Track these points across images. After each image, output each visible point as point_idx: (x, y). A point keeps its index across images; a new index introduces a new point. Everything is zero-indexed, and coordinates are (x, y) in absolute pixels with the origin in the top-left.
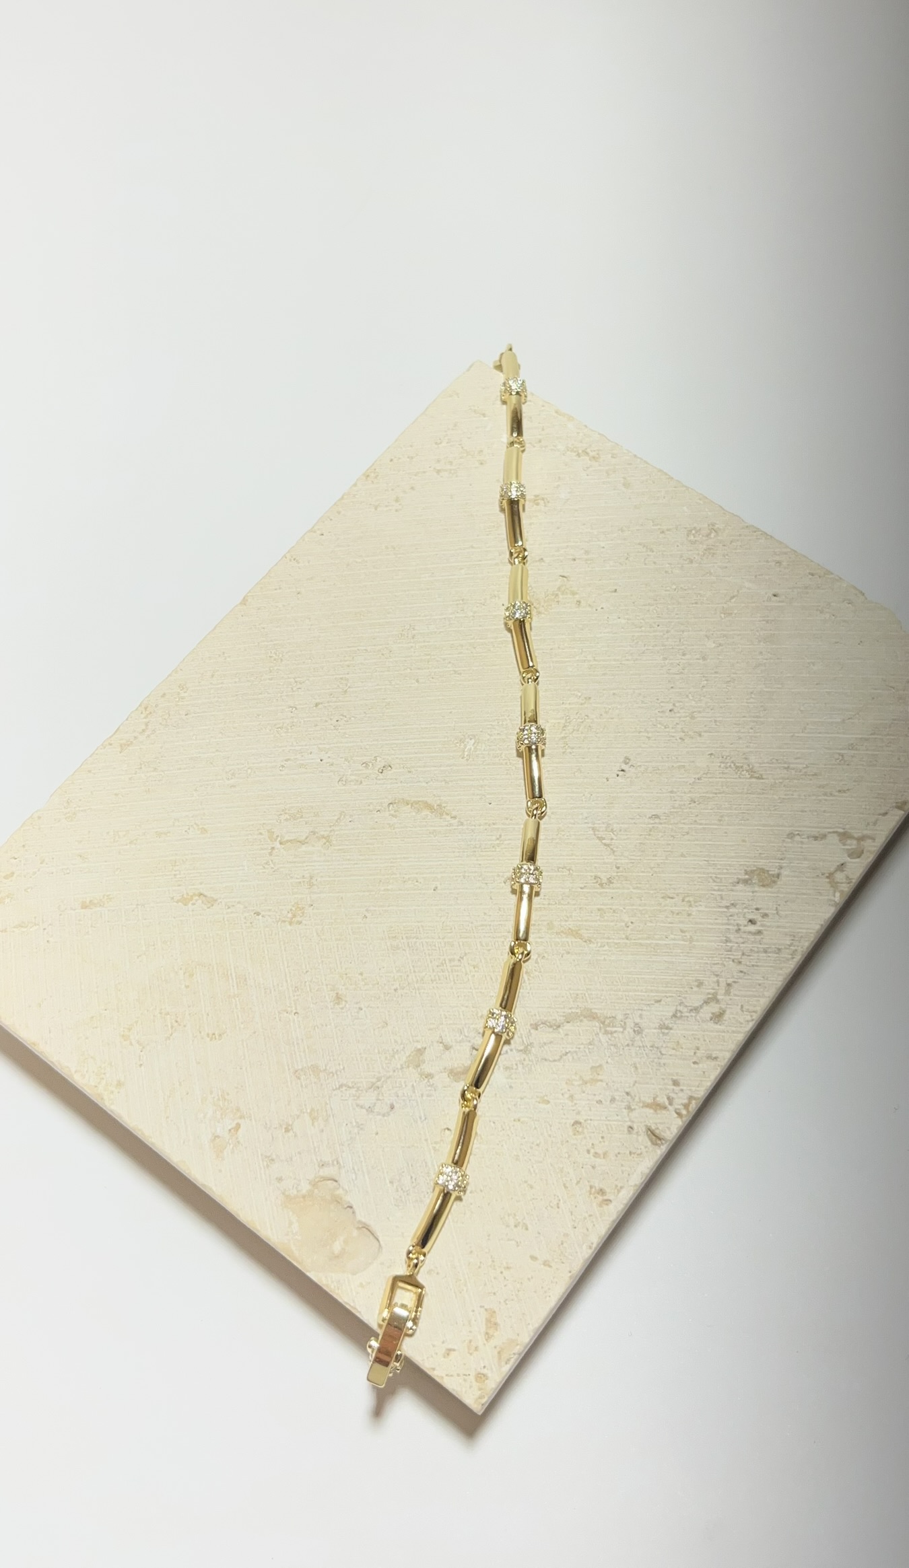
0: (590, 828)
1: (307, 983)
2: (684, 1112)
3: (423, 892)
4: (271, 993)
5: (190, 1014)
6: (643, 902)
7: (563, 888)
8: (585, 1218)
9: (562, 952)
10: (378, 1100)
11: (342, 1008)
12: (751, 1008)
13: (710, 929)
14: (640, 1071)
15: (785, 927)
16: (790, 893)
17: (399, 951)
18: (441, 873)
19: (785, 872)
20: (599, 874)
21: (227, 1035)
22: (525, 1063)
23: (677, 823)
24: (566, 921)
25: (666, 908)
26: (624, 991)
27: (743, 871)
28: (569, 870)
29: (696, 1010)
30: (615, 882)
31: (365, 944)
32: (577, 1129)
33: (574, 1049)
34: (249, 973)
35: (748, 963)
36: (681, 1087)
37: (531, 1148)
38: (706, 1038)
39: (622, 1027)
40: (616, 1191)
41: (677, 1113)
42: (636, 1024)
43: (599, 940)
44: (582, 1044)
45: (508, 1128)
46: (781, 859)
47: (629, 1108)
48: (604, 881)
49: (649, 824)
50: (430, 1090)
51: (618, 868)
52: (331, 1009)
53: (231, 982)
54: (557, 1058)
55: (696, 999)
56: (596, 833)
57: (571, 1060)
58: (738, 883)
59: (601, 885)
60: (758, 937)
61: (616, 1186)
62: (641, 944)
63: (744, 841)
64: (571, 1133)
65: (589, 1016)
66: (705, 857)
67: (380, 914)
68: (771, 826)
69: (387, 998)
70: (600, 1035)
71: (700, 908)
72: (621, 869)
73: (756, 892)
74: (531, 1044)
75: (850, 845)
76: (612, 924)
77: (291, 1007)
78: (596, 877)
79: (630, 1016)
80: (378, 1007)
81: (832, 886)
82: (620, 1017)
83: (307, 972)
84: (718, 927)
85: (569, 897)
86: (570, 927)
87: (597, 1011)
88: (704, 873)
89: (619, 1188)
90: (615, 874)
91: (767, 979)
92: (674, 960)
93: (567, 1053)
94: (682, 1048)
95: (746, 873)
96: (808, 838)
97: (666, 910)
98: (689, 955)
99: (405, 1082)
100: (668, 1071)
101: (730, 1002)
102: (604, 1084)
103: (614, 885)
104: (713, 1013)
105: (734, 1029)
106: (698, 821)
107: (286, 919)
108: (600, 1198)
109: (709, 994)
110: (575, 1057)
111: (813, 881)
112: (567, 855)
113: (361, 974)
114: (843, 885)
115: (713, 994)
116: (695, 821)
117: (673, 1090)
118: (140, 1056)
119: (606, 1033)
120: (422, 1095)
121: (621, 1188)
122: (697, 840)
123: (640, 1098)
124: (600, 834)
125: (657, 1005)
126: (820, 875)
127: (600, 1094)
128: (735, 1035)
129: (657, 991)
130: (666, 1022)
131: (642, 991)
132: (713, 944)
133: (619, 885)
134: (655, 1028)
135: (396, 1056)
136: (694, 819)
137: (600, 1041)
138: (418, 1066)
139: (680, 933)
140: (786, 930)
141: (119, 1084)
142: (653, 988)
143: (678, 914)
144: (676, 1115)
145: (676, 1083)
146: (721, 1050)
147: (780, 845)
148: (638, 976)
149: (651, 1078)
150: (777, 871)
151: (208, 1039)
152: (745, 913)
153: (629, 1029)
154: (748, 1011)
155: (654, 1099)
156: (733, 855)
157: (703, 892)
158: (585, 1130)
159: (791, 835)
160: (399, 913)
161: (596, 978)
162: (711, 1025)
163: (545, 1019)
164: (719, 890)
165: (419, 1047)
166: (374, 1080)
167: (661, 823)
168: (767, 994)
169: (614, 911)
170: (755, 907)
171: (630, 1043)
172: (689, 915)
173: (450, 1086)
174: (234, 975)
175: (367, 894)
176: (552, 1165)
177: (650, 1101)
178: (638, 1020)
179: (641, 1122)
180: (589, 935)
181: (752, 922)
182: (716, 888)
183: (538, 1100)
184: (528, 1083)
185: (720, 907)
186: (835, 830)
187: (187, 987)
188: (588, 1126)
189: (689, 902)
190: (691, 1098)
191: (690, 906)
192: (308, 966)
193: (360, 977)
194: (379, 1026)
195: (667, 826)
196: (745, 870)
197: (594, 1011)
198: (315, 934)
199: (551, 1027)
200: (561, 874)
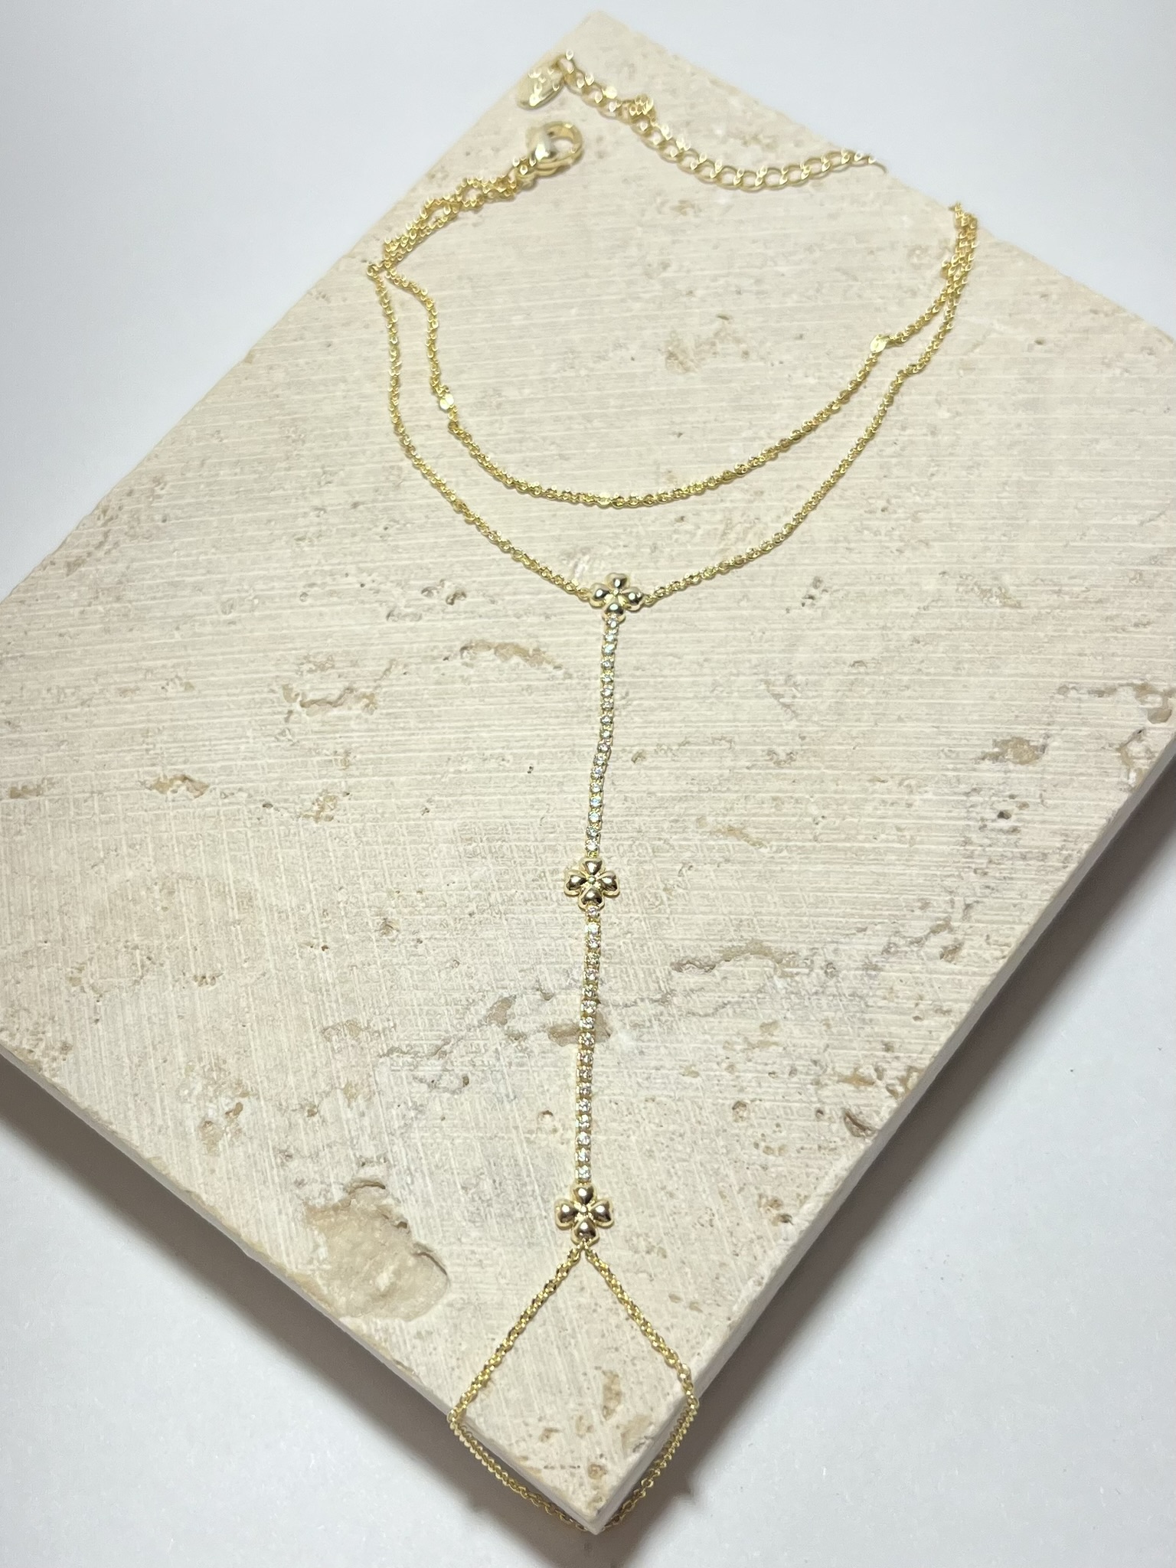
0: (761, 680)
1: (341, 905)
2: (900, 1089)
3: (511, 774)
4: (287, 917)
5: (168, 948)
6: (840, 787)
7: (720, 768)
8: (752, 1241)
9: (721, 860)
10: (448, 1070)
11: (393, 940)
12: (1002, 940)
13: (941, 825)
14: (834, 1030)
15: (1053, 823)
16: (1064, 773)
17: (476, 859)
18: (539, 747)
19: (1054, 743)
20: (774, 747)
21: (224, 979)
22: (663, 1019)
23: (891, 674)
24: (724, 815)
25: (875, 795)
26: (810, 916)
27: (991, 742)
28: (730, 741)
29: (918, 942)
30: (798, 757)
31: (427, 850)
32: (741, 1113)
33: (736, 999)
34: (256, 890)
35: (997, 875)
36: (896, 1054)
37: (672, 1139)
38: (935, 984)
39: (807, 966)
40: (798, 1203)
41: (889, 1091)
42: (829, 964)
43: (774, 843)
44: (748, 991)
45: (637, 1111)
46: (1049, 724)
47: (817, 1083)
48: (783, 756)
49: (849, 674)
50: (522, 1057)
51: (803, 738)
52: (377, 941)
53: (229, 902)
54: (710, 1011)
55: (918, 927)
56: (771, 688)
57: (731, 1014)
58: (983, 759)
59: (778, 763)
60: (1013, 837)
61: (799, 1195)
62: (837, 849)
63: (992, 698)
64: (730, 1119)
65: (757, 953)
66: (934, 722)
67: (449, 806)
68: (1032, 676)
69: (459, 926)
70: (775, 978)
71: (926, 796)
72: (807, 740)
73: (1010, 771)
74: (672, 990)
75: (1151, 703)
76: (794, 819)
77: (318, 938)
78: (771, 753)
79: (821, 952)
80: (445, 939)
81: (1124, 763)
82: (805, 953)
83: (341, 888)
84: (953, 822)
85: (728, 780)
86: (731, 823)
87: (769, 944)
88: (932, 745)
89: (802, 1197)
90: (799, 747)
91: (1026, 898)
92: (886, 871)
93: (724, 1005)
94: (898, 997)
95: (996, 744)
96: (1089, 693)
97: (874, 799)
98: (911, 863)
99: (485, 1045)
100: (876, 1029)
101: (969, 931)
102: (780, 1049)
103: (797, 764)
104: (945, 948)
105: (976, 970)
106: (925, 671)
107: (310, 813)
108: (774, 1212)
109: (939, 919)
110: (738, 1010)
111: (1095, 756)
112: (728, 721)
113: (420, 892)
114: (1142, 761)
115: (944, 920)
116: (920, 670)
117: (884, 1057)
118: (95, 1007)
119: (784, 975)
120: (510, 1064)
121: (806, 1197)
122: (922, 698)
123: (833, 1069)
124: (778, 690)
125: (860, 935)
126: (1107, 747)
127: (774, 1063)
128: (978, 978)
129: (861, 916)
130: (874, 960)
131: (837, 915)
132: (945, 847)
133: (804, 763)
134: (857, 969)
135: (472, 1008)
136: (918, 667)
137: (774, 987)
138: (504, 1023)
139: (894, 832)
140: (1056, 827)
141: (65, 1048)
142: (854, 911)
143: (892, 804)
144: (888, 1094)
145: (888, 1048)
146: (956, 1001)
147: (1048, 703)
148: (835, 895)
149: (851, 1041)
150: (1041, 741)
151: (196, 984)
152: (993, 803)
153: (817, 971)
154: (996, 943)
155: (856, 1069)
156: (976, 718)
157: (930, 773)
158: (752, 1114)
159: (1063, 690)
160: (476, 804)
161: (769, 897)
162: (943, 965)
163: (693, 956)
164: (954, 770)
165: (506, 995)
166: (440, 1043)
167: (867, 674)
168: (1025, 919)
169: (797, 801)
170: (1008, 793)
171: (821, 990)
172: (909, 805)
173: (551, 1051)
174: (233, 892)
175: (429, 777)
176: (701, 1164)
177: (848, 1073)
178: (831, 957)
179: (836, 1104)
180: (759, 835)
181: (1002, 815)
182: (951, 766)
183: (682, 1071)
184: (666, 1047)
185: (955, 794)
186: (1130, 681)
187: (165, 909)
188: (757, 1109)
189: (909, 786)
190: (910, 1069)
191: (911, 792)
192: (342, 881)
193: (419, 896)
194: (448, 965)
195: (876, 677)
196: (995, 741)
197: (765, 944)
198: (353, 835)
199: (701, 967)
200: (717, 747)
